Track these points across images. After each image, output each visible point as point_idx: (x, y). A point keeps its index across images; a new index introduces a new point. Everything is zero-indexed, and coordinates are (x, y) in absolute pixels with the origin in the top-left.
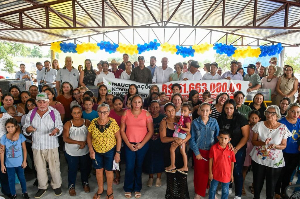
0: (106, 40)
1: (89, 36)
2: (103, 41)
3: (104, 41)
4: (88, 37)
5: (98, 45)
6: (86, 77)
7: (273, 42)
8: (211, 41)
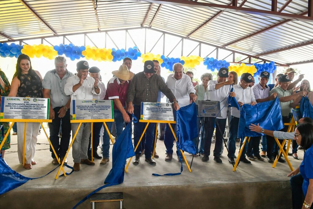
0: (67, 43)
1: (43, 38)
2: (62, 43)
3: (64, 43)
4: (40, 39)
5: (55, 48)
6: (26, 87)
7: (265, 61)
8: (200, 55)
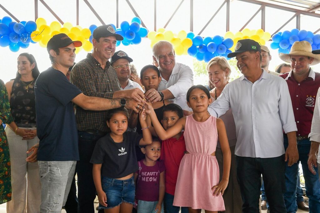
8: (263, 27)
